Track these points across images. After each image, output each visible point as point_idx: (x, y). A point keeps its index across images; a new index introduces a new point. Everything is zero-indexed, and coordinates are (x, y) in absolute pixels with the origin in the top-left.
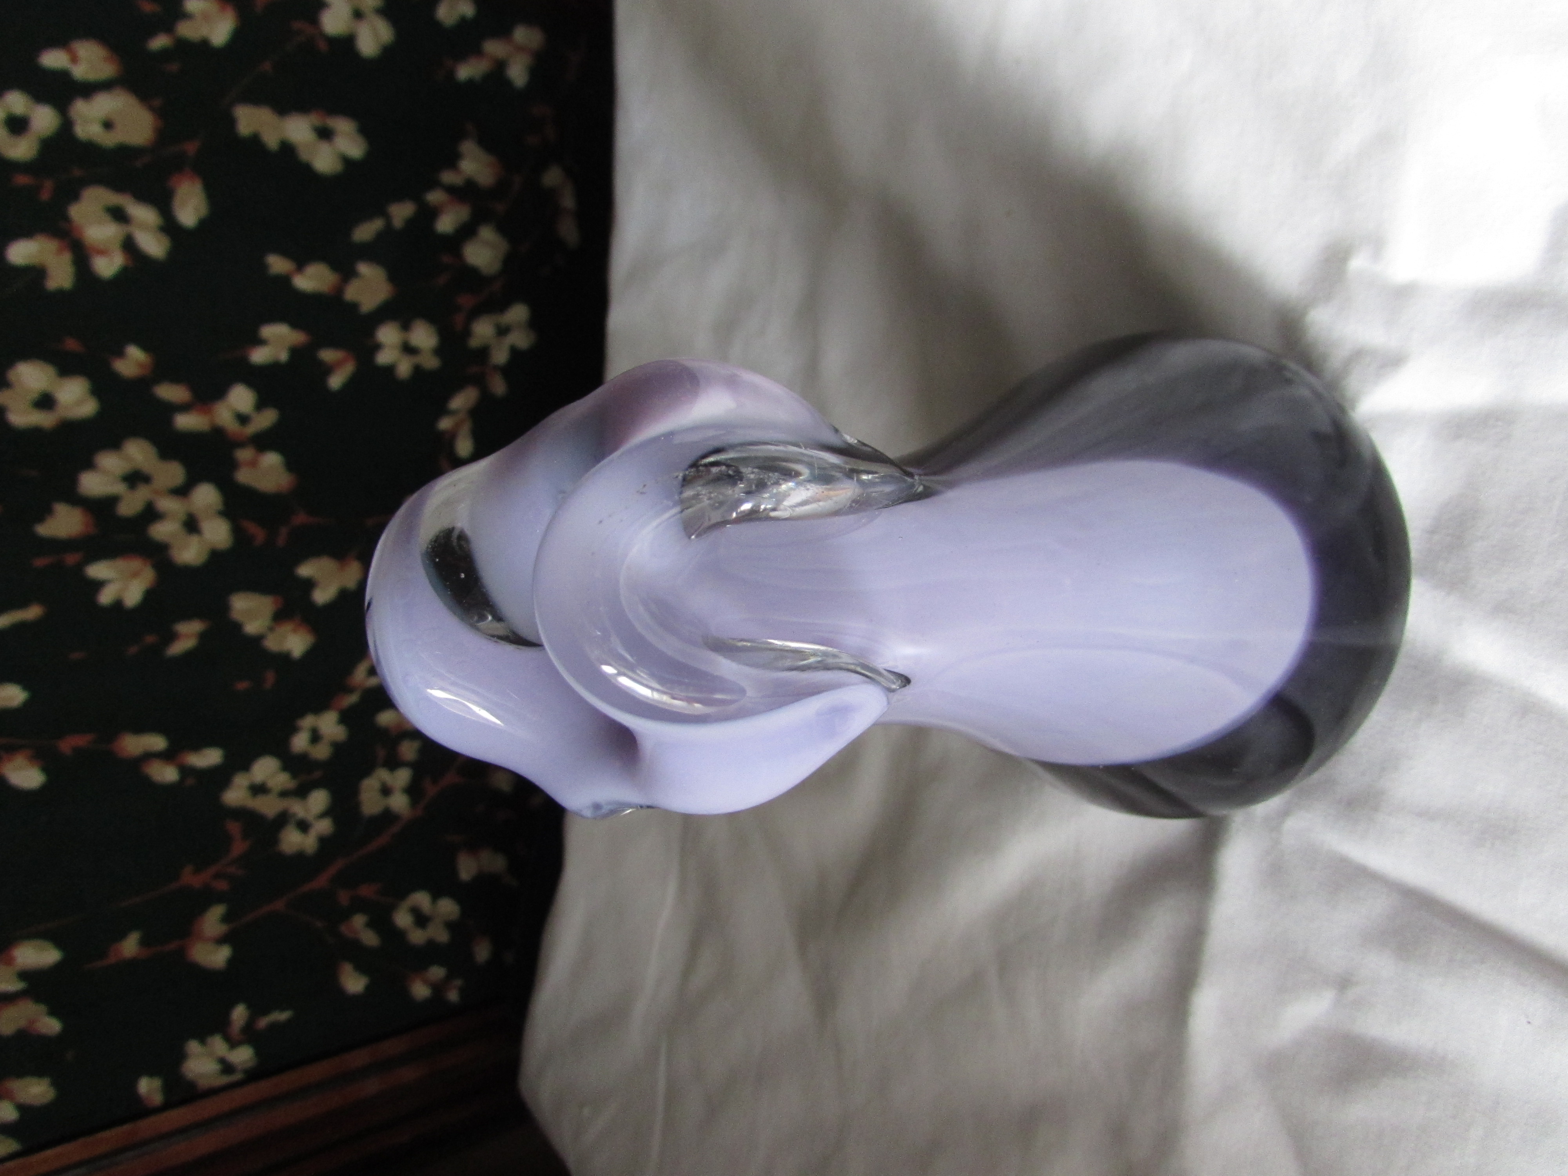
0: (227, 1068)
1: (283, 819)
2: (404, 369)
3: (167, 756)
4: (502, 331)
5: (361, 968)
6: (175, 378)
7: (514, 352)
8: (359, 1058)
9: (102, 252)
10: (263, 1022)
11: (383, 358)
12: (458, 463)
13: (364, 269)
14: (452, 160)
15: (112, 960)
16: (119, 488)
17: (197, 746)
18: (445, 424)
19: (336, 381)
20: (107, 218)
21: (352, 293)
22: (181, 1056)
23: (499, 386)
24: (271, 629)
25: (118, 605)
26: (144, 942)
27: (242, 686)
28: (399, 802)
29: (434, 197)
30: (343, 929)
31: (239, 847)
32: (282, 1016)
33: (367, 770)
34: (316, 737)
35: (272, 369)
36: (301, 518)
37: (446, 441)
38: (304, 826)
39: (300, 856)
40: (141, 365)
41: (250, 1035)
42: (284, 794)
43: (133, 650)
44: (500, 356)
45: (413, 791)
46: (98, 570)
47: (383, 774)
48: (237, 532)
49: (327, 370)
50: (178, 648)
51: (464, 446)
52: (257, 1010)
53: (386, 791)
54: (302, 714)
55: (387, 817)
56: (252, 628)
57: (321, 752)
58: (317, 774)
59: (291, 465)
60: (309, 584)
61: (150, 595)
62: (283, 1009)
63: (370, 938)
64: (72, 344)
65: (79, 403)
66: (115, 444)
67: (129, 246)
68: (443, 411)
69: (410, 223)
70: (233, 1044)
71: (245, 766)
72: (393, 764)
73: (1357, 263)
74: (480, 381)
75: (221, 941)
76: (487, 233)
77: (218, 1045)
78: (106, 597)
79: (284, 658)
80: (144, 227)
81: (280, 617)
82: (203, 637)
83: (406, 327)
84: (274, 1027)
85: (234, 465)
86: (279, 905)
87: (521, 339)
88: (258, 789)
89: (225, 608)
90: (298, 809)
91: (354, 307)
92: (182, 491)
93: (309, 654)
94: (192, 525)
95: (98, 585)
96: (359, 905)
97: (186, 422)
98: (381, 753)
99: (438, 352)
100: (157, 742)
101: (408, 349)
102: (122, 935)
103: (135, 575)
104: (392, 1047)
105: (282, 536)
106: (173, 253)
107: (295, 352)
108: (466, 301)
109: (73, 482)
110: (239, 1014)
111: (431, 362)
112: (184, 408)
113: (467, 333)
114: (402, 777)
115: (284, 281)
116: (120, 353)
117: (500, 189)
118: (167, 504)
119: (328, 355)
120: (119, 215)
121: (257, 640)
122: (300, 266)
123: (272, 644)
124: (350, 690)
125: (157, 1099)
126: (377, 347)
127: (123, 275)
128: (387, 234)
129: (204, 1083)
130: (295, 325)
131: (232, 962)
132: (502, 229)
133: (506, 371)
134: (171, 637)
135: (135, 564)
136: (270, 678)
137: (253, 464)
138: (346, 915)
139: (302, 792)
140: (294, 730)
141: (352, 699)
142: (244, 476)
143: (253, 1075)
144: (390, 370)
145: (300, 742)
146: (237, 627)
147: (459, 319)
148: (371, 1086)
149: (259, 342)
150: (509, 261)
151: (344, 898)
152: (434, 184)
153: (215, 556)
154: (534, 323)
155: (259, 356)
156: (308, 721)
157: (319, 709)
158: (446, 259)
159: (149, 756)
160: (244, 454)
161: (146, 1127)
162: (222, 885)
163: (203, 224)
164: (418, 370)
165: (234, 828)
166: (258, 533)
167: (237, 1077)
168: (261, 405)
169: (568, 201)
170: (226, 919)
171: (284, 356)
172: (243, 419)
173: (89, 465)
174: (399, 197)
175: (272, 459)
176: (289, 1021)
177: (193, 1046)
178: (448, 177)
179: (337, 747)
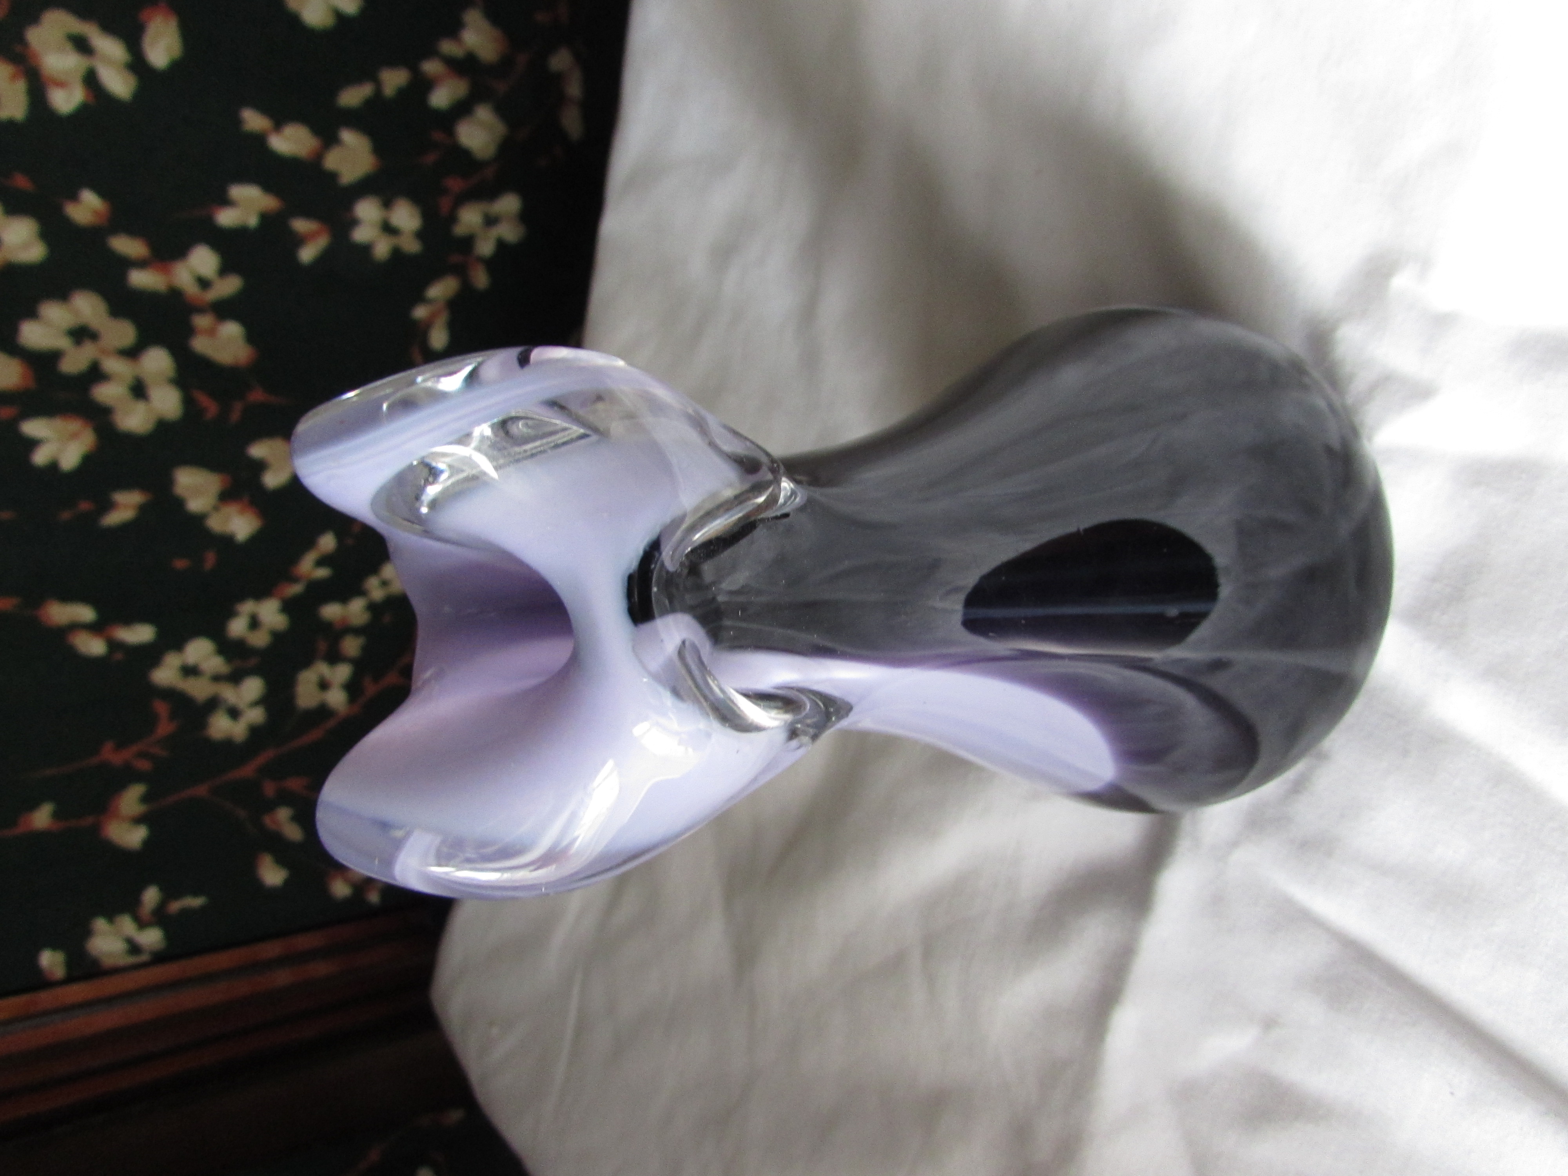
0: (134, 948)
1: (213, 704)
2: (382, 249)
3: (95, 628)
4: (490, 221)
5: (281, 860)
6: (132, 231)
7: (501, 245)
8: (271, 949)
9: (61, 84)
10: (175, 906)
11: (361, 234)
12: (431, 357)
13: (349, 137)
14: (454, 29)
15: (19, 830)
16: (63, 343)
17: (128, 620)
18: (420, 312)
19: (307, 254)
20: (69, 46)
21: (332, 161)
22: (87, 933)
23: (481, 279)
24: (216, 508)
25: (53, 467)
26: (57, 815)
27: (180, 564)
28: (336, 698)
29: (431, 67)
30: (267, 820)
31: (165, 728)
32: (195, 902)
33: (307, 663)
34: (254, 623)
35: (240, 233)
36: (257, 395)
37: (421, 331)
38: (234, 713)
39: (228, 744)
40: (96, 212)
41: (160, 918)
42: (217, 678)
43: (66, 515)
44: (485, 248)
45: (352, 688)
46: (33, 428)
47: (322, 668)
48: (188, 402)
49: (299, 241)
50: (114, 518)
51: (438, 338)
52: (170, 893)
53: (324, 685)
54: (242, 597)
55: (323, 712)
56: (195, 505)
57: (260, 640)
58: (253, 661)
59: (251, 337)
60: (260, 466)
61: (87, 460)
62: (195, 893)
63: (293, 833)
64: (21, 182)
65: (25, 246)
66: (62, 294)
67: (91, 80)
68: (419, 298)
69: (402, 93)
70: (142, 925)
71: (178, 646)
72: (334, 658)
73: (1401, 282)
74: (461, 271)
75: (138, 820)
76: (484, 113)
77: (127, 924)
78: (40, 457)
79: (226, 541)
80: (109, 61)
81: (226, 497)
82: (143, 509)
83: (387, 204)
84: (186, 913)
85: (190, 331)
86: (201, 790)
87: (509, 232)
88: (190, 671)
89: (168, 482)
90: (229, 694)
91: (333, 176)
92: (132, 353)
93: (255, 539)
94: (139, 390)
95: (33, 444)
96: (284, 798)
97: (140, 279)
98: (322, 646)
99: (420, 235)
100: (86, 613)
101: (388, 229)
102: (33, 805)
103: (74, 436)
104: (304, 942)
105: (236, 415)
106: (140, 94)
107: (265, 218)
108: (455, 184)
109: (14, 331)
110: (151, 896)
111: (412, 246)
112: (141, 264)
113: (452, 219)
114: (342, 673)
115: (259, 140)
116: (74, 197)
117: (504, 65)
118: (113, 365)
119: (301, 225)
120: (82, 45)
121: (199, 520)
122: (278, 124)
123: (215, 524)
124: (294, 580)
125: (59, 972)
126: (354, 222)
127: (82, 113)
128: (376, 102)
129: (108, 962)
130: (267, 187)
131: (147, 843)
132: (502, 110)
133: (491, 264)
134: (107, 506)
135: (74, 425)
136: (210, 559)
137: (211, 332)
138: (271, 806)
139: (235, 678)
140: (231, 614)
141: (295, 589)
142: (200, 345)
143: (159, 958)
144: (366, 249)
145: (237, 627)
146: (179, 503)
147: (445, 204)
148: (282, 978)
149: (225, 202)
150: (506, 147)
151: (269, 789)
152: (431, 52)
153: (163, 427)
154: (525, 217)
155: (226, 218)
156: (247, 607)
157: (261, 593)
158: (438, 136)
159: (75, 627)
160: (202, 321)
161: (45, 998)
162: (144, 765)
163: (175, 66)
164: (397, 254)
165: (161, 708)
166: (210, 407)
167: (144, 958)
168: (224, 270)
169: (574, 89)
170: (145, 799)
171: (253, 221)
172: (204, 283)
173: (32, 314)
174: (393, 63)
175: (232, 330)
176: (203, 909)
177: (100, 924)
178: (448, 47)
179: (277, 637)
